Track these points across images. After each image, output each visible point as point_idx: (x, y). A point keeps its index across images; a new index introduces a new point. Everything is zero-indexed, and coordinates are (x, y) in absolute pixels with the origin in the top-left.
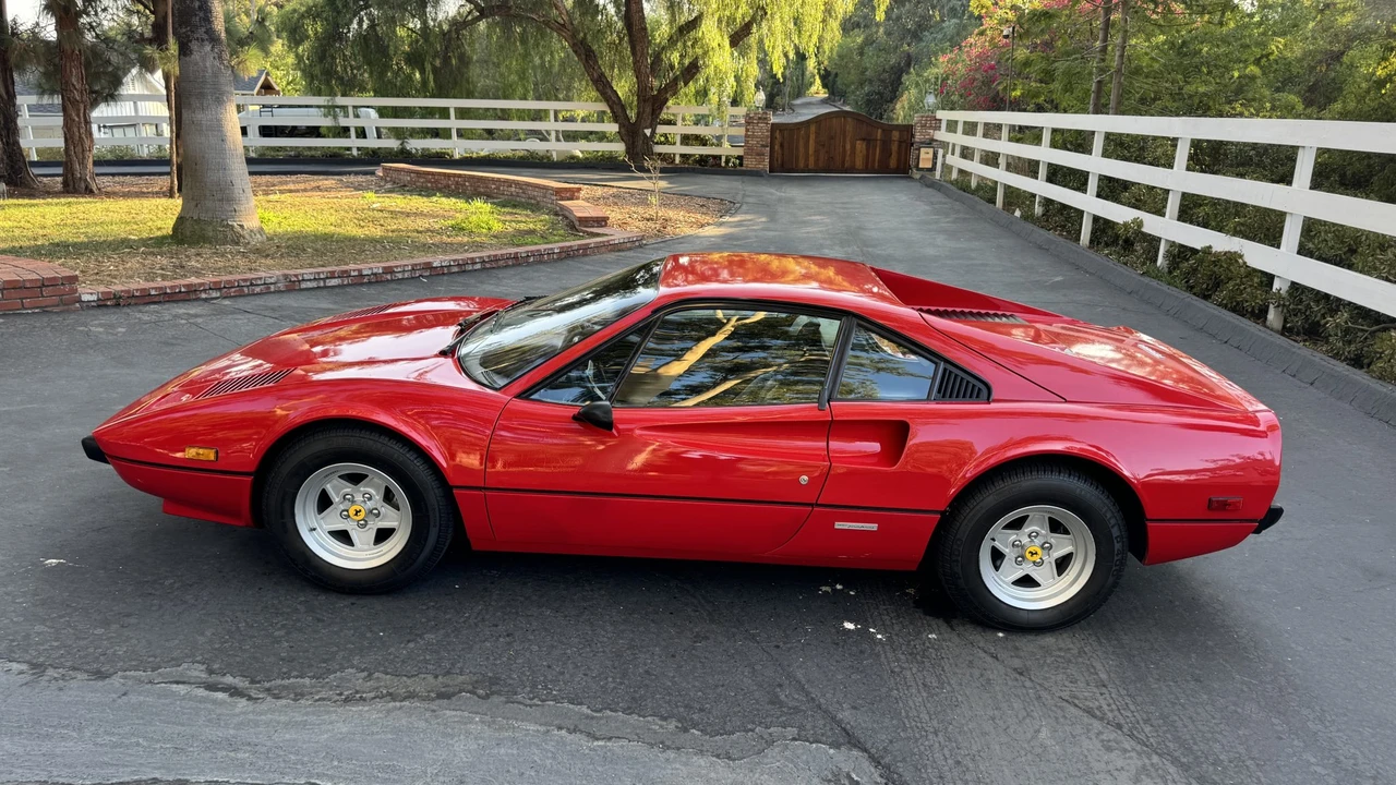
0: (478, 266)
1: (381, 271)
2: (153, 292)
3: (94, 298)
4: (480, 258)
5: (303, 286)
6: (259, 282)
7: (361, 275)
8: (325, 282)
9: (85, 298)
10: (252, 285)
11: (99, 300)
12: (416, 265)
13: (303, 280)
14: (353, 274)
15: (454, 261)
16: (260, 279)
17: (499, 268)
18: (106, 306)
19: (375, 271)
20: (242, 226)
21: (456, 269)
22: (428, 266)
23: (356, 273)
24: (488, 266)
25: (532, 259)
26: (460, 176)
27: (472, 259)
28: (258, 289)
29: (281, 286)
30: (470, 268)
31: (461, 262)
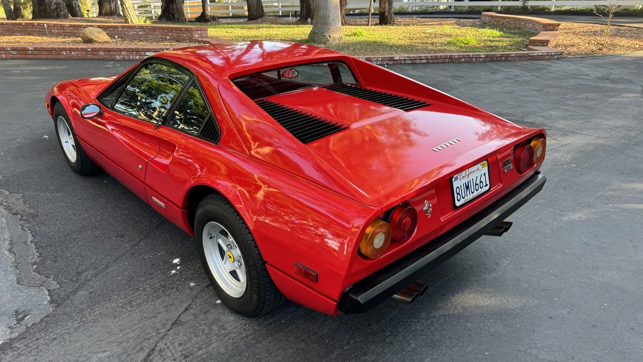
0: (424, 61)
4: (426, 57)
12: (384, 58)
15: (408, 57)
17: (438, 63)
21: (409, 62)
22: (392, 59)
24: (431, 61)
25: (463, 60)
26: (509, 18)
27: (420, 57)
30: (419, 61)
31: (412, 58)
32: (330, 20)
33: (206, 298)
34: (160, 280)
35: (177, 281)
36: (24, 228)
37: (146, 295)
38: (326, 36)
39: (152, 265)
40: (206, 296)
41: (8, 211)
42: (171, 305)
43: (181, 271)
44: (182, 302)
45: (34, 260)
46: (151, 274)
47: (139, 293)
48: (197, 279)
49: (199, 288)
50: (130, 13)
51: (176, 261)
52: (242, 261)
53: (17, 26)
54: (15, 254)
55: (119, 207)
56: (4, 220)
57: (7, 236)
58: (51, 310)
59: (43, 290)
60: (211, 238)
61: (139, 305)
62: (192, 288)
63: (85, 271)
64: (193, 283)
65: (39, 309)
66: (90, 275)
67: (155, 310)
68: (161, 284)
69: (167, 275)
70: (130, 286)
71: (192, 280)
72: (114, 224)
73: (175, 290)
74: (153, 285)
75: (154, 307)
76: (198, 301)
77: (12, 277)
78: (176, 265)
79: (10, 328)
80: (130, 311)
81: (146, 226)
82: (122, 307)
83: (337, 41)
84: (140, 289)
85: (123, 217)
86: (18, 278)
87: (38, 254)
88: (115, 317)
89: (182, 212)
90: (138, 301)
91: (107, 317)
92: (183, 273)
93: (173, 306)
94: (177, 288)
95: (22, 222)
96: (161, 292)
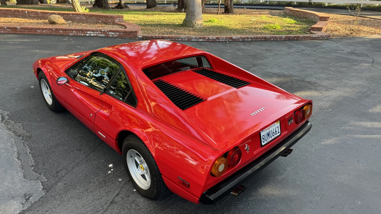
0: (250, 40)
1: (215, 38)
2: (154, 37)
3: (141, 37)
4: (251, 37)
5: (192, 40)
6: (180, 38)
7: (209, 39)
9: (139, 37)
10: (178, 38)
11: (142, 37)
12: (227, 38)
13: (192, 39)
14: (206, 38)
15: (241, 37)
16: (180, 37)
17: (258, 41)
18: (143, 39)
19: (213, 38)
20: (195, 23)
21: (241, 40)
22: (231, 38)
23: (207, 38)
24: (254, 40)
25: (272, 39)
27: (248, 37)
28: (180, 40)
29: (186, 39)
30: (247, 40)
31: (243, 38)
32: (196, 13)
33: (128, 188)
34: (102, 177)
35: (112, 177)
36: (25, 145)
37: (95, 186)
38: (193, 23)
39: (98, 168)
40: (128, 187)
41: (15, 134)
42: (109, 192)
43: (113, 172)
44: (115, 190)
45: (32, 164)
46: (97, 173)
47: (91, 185)
48: (122, 176)
49: (124, 182)
50: (76, 4)
51: (111, 165)
52: (148, 170)
53: (9, 12)
54: (21, 160)
55: (77, 132)
56: (13, 139)
57: (15, 149)
58: (44, 194)
59: (38, 182)
60: (131, 157)
61: (92, 192)
62: (120, 182)
63: (61, 171)
64: (121, 179)
65: (37, 193)
66: (63, 174)
67: (101, 195)
68: (103, 180)
69: (106, 174)
70: (86, 180)
71: (120, 177)
72: (75, 143)
73: (111, 183)
74: (98, 180)
75: (100, 193)
76: (123, 189)
77: (21, 174)
78: (111, 168)
79: (22, 204)
80: (87, 195)
81: (93, 144)
82: (83, 193)
83: (200, 26)
84: (92, 182)
85: (80, 139)
86: (24, 175)
87: (34, 161)
88: (79, 199)
89: (115, 142)
90: (91, 189)
91: (75, 199)
92: (115, 173)
93: (110, 192)
94: (112, 182)
95: (23, 141)
96: (103, 184)
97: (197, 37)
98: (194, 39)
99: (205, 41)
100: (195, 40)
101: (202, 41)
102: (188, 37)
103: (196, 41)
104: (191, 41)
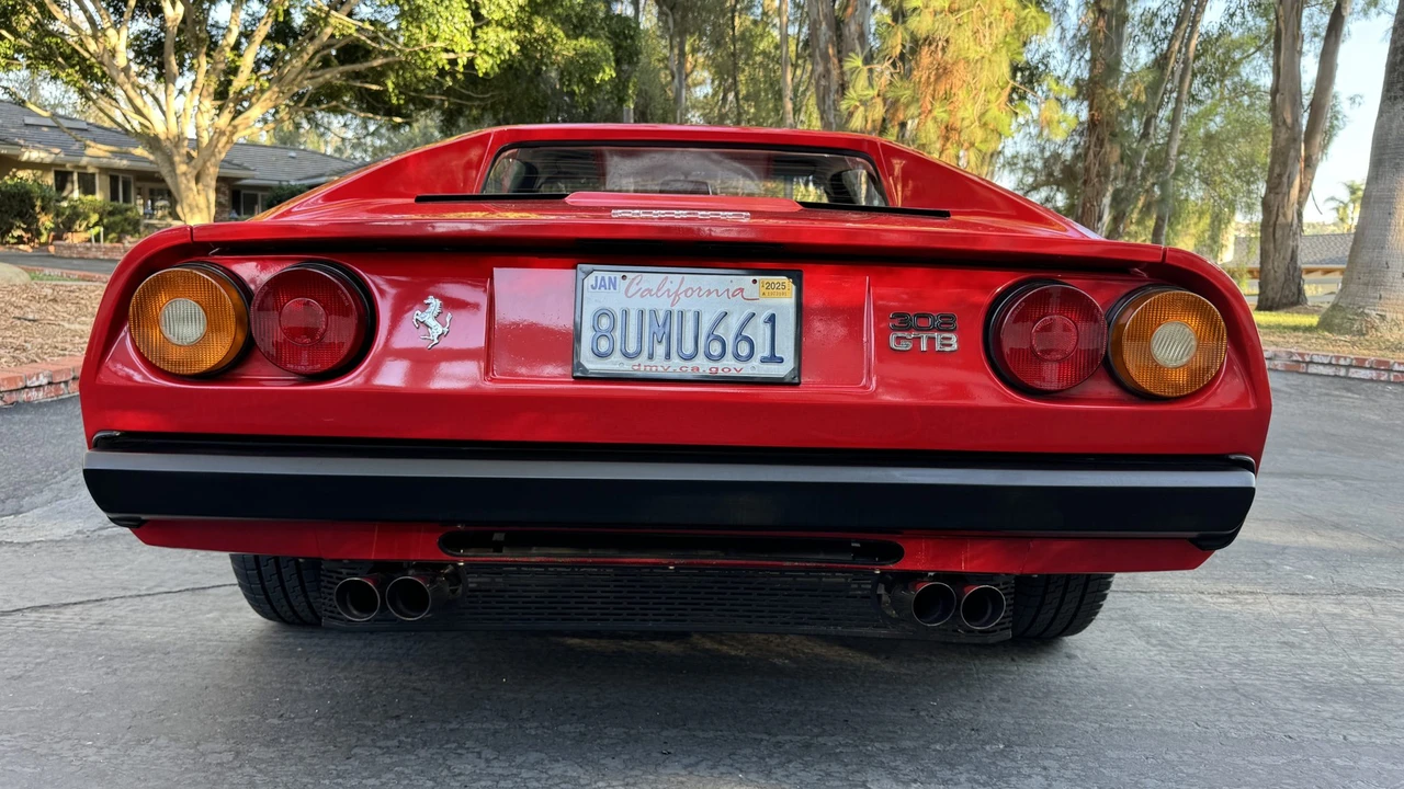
5: (1313, 369)
8: (1347, 371)
13: (1311, 362)
14: (1396, 367)
20: (1383, 318)
32: (1390, 274)
97: (1338, 358)
98: (1322, 364)
99: (1388, 382)
100: (1330, 371)
101: (1371, 380)
102: (1291, 354)
103: (1336, 376)
104: (1306, 373)
